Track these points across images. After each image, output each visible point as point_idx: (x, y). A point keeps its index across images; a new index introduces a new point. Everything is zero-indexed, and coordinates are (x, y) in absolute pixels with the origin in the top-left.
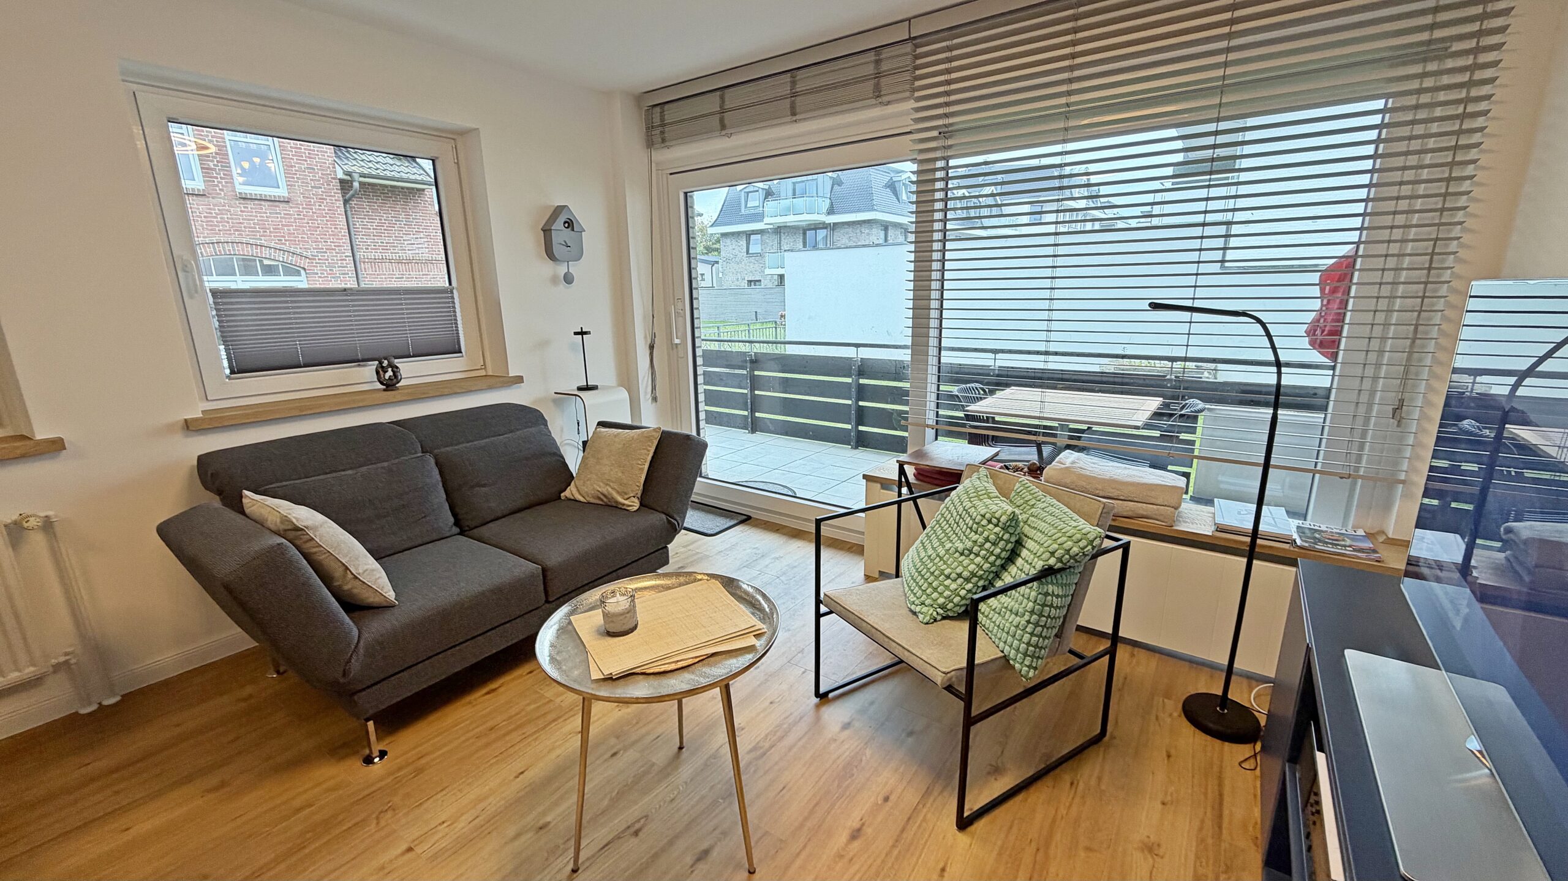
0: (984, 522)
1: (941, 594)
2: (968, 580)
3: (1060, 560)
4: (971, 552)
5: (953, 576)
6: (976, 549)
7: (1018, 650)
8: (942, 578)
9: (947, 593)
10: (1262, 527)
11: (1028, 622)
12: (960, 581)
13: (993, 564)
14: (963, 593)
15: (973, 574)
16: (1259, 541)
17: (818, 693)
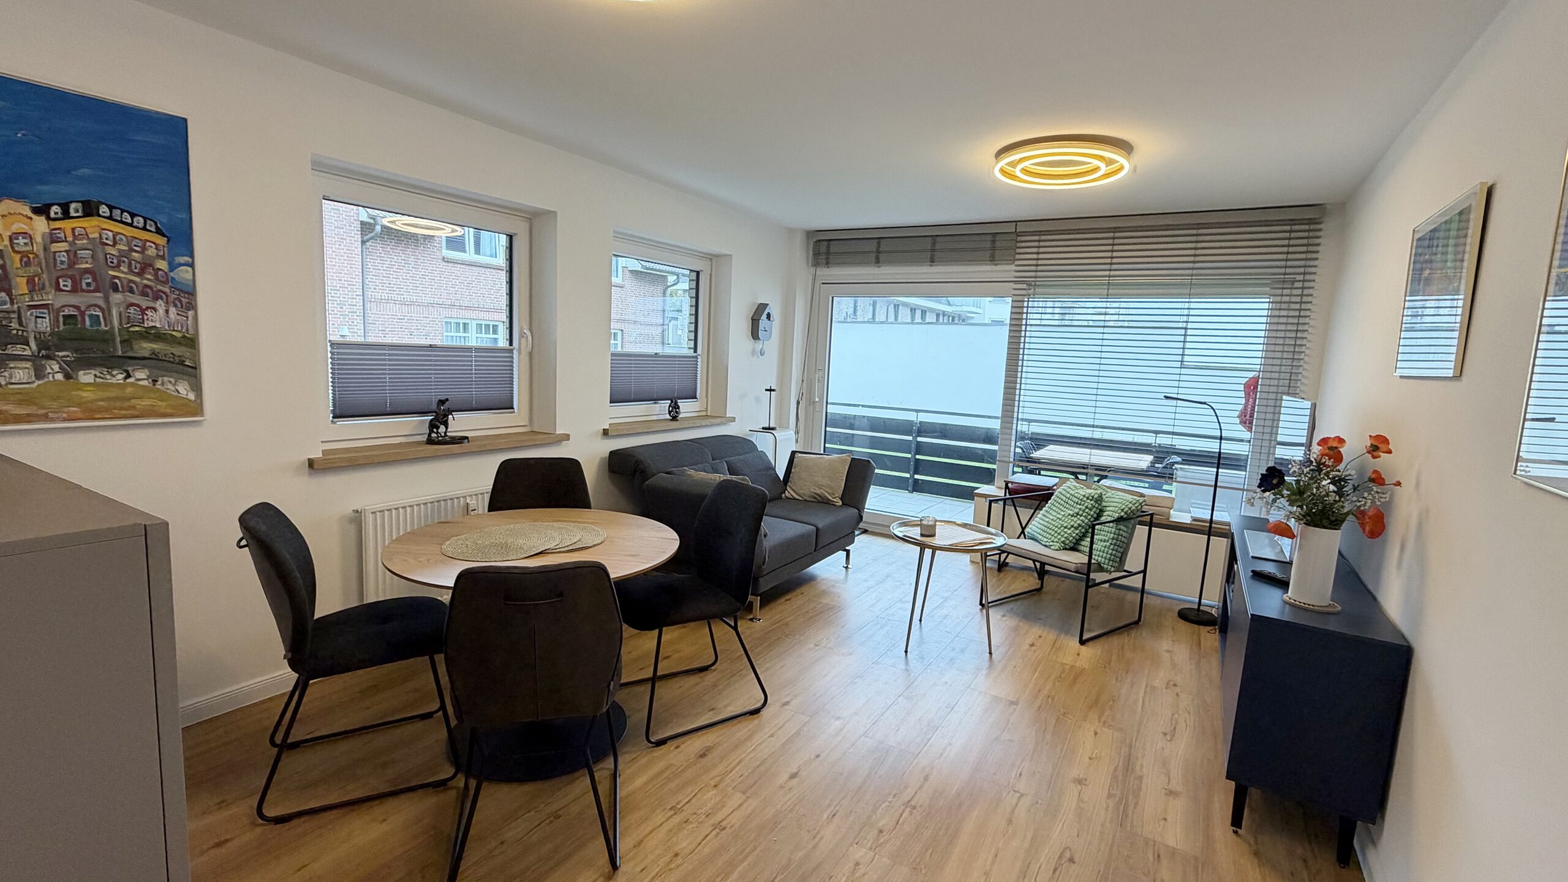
0: (1085, 499)
1: (1062, 536)
2: (1076, 528)
3: (1126, 513)
4: (1078, 514)
5: (1069, 526)
6: (1081, 512)
7: (1105, 558)
8: (1062, 528)
9: (1066, 535)
10: (1214, 518)
11: (1111, 544)
12: (1072, 529)
13: (1089, 520)
14: (1074, 535)
15: (1080, 525)
16: (1213, 525)
17: (981, 604)
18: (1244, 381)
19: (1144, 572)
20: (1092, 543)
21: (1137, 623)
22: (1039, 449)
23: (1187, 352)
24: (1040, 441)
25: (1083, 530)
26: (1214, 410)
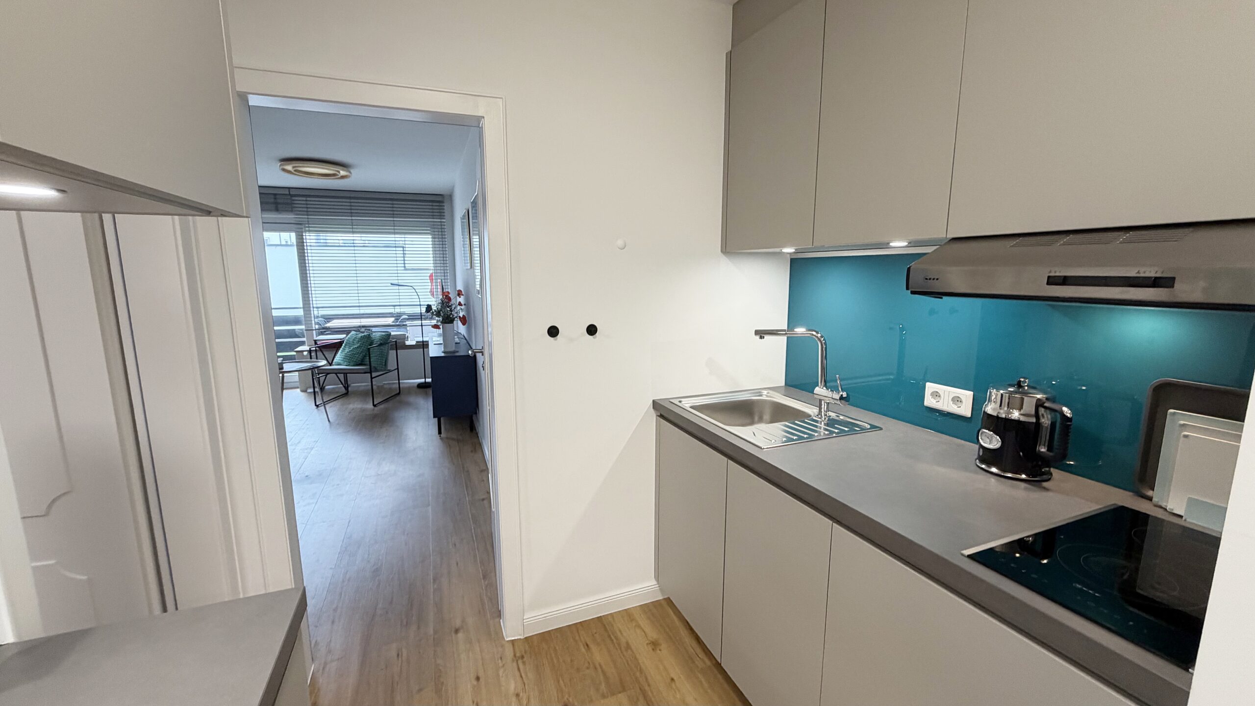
0: (362, 338)
1: (354, 359)
2: (360, 354)
3: (383, 341)
4: (358, 348)
5: (357, 353)
8: (353, 355)
9: (356, 358)
11: (379, 358)
14: (360, 357)
15: (362, 352)
17: (316, 405)
18: (429, 275)
19: (398, 369)
20: (370, 359)
21: (399, 394)
22: (329, 322)
23: (406, 262)
24: (329, 318)
25: (364, 354)
26: (415, 289)
